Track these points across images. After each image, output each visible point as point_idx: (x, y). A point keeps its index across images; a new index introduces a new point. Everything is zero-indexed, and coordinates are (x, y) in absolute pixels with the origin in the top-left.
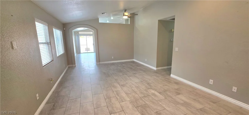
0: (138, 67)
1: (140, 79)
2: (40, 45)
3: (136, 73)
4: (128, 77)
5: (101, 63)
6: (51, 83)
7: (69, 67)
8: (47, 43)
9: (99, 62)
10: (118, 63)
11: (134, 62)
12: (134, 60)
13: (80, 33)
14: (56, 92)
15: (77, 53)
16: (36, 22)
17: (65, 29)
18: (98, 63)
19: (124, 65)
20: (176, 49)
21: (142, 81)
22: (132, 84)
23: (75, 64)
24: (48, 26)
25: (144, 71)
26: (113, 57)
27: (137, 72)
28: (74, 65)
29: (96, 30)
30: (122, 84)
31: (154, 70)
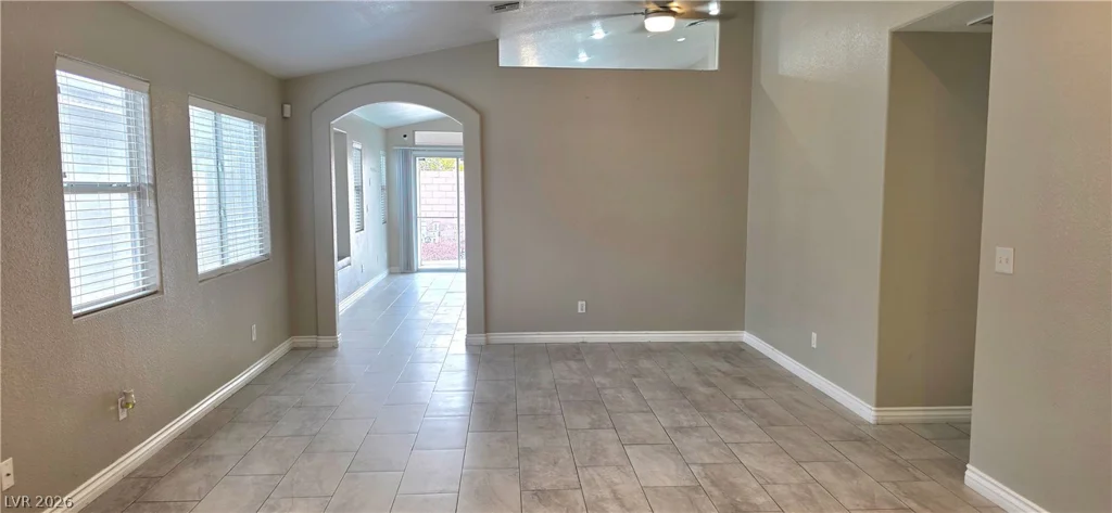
0: (744, 392)
1: (695, 469)
2: (67, 197)
3: (696, 428)
4: (613, 449)
5: (498, 337)
6: (121, 418)
7: (294, 350)
8: (134, 189)
9: (486, 332)
10: (611, 346)
11: (737, 352)
12: (746, 338)
13: (421, 137)
14: (140, 477)
15: (394, 269)
16: (58, 72)
17: (287, 114)
18: (480, 339)
19: (645, 364)
20: (999, 259)
21: (697, 488)
22: (614, 492)
23: (333, 332)
24: (149, 92)
25: (768, 422)
26: (581, 306)
27: (703, 422)
28: (324, 340)
29: (477, 117)
30: (546, 485)
31: (858, 422)
